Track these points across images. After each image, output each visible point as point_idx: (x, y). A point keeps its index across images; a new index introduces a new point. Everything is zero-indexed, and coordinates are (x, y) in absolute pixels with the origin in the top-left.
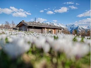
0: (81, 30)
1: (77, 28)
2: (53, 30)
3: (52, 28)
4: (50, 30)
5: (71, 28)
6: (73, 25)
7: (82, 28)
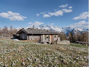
0: (77, 32)
1: (73, 30)
2: (51, 36)
3: (49, 34)
4: (47, 36)
5: (67, 30)
6: (69, 28)
7: (78, 30)
